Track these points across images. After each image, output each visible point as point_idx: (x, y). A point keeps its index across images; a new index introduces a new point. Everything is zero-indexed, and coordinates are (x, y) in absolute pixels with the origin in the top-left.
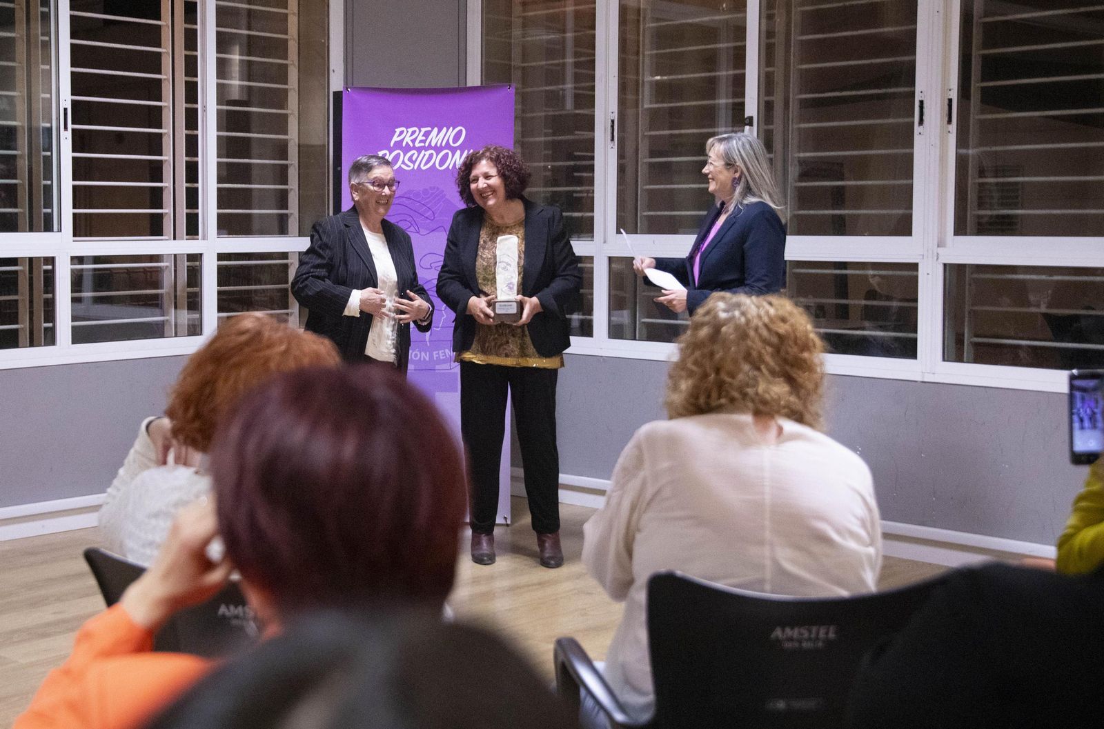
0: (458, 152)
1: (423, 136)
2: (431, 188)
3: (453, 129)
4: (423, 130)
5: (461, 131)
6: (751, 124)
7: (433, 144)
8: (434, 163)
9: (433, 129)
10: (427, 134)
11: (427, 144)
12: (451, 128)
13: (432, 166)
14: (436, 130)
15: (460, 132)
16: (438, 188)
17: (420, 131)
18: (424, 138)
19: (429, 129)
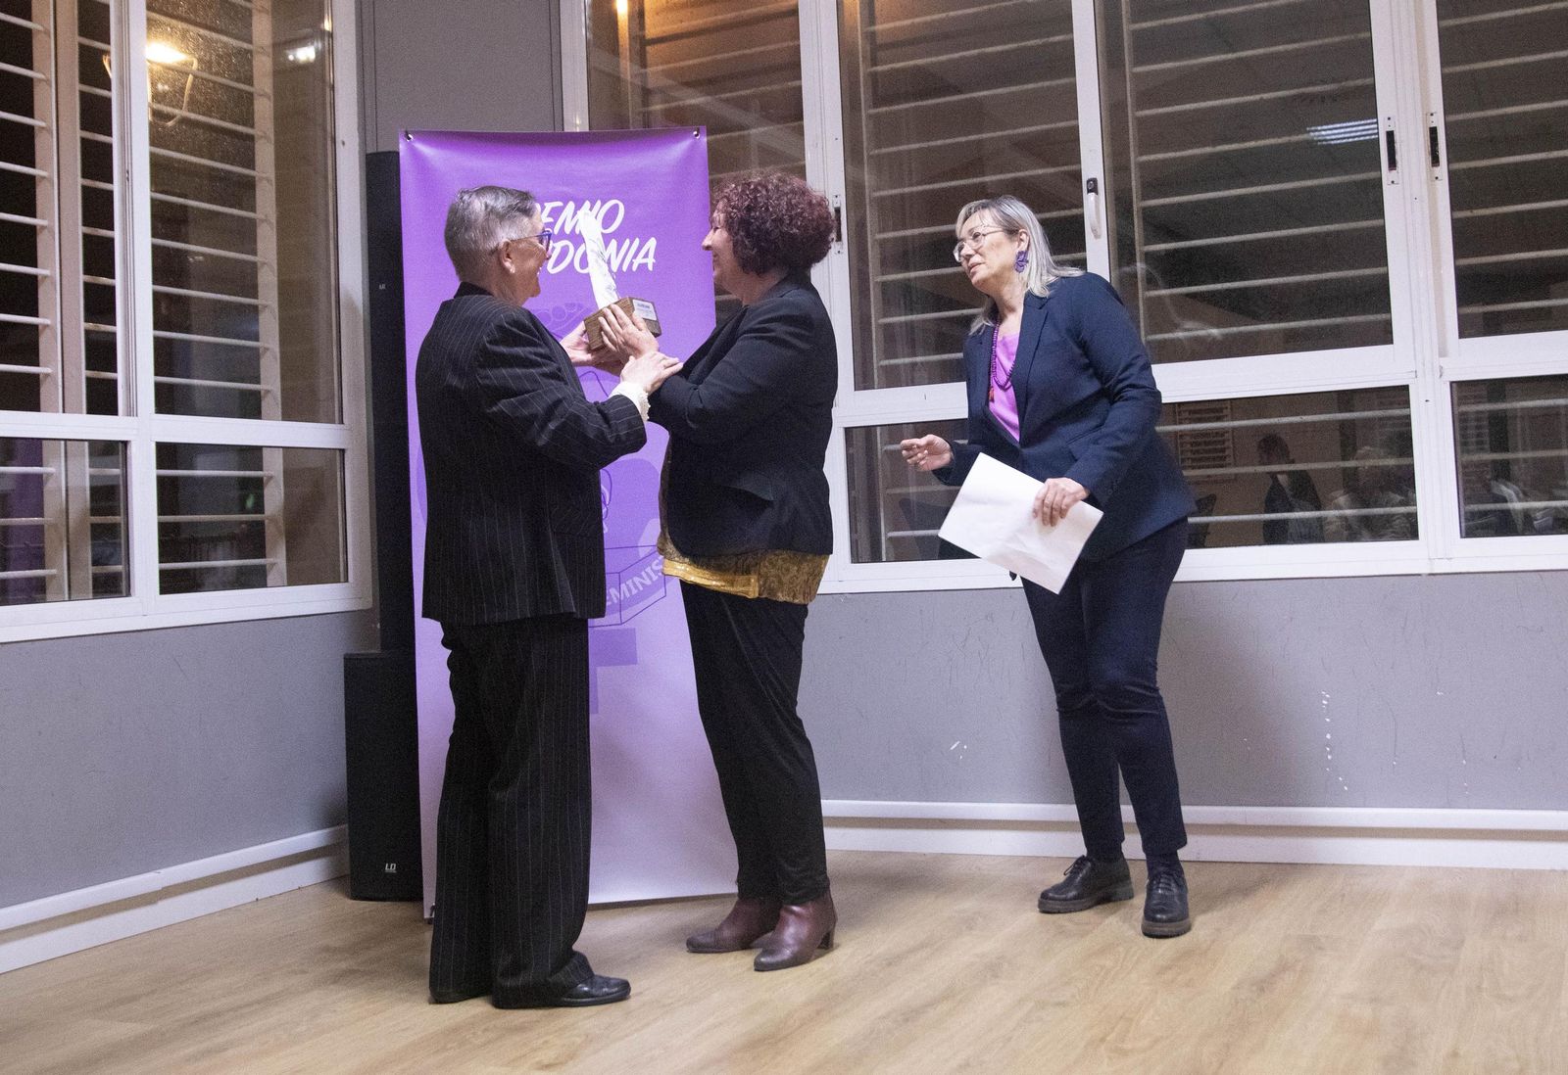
0: (614, 243)
1: (549, 216)
2: (566, 305)
3: (602, 206)
4: (549, 206)
5: (615, 208)
6: (1094, 189)
7: (568, 230)
8: (573, 260)
9: (566, 203)
10: (556, 213)
11: (556, 230)
12: (599, 203)
13: (569, 266)
14: (571, 205)
15: (614, 210)
16: (580, 307)
17: (543, 208)
18: (551, 220)
19: (559, 204)
